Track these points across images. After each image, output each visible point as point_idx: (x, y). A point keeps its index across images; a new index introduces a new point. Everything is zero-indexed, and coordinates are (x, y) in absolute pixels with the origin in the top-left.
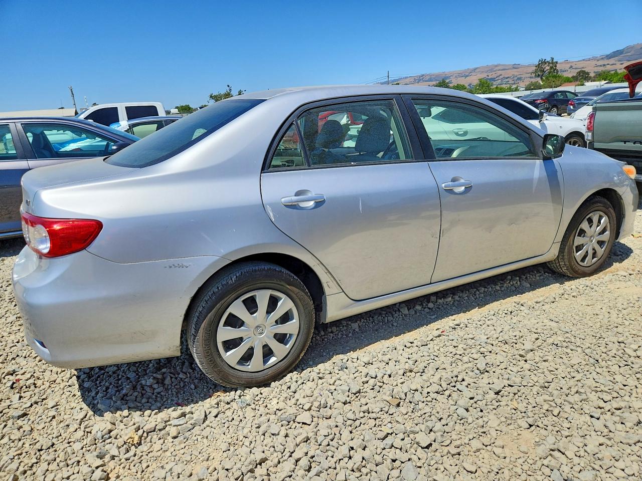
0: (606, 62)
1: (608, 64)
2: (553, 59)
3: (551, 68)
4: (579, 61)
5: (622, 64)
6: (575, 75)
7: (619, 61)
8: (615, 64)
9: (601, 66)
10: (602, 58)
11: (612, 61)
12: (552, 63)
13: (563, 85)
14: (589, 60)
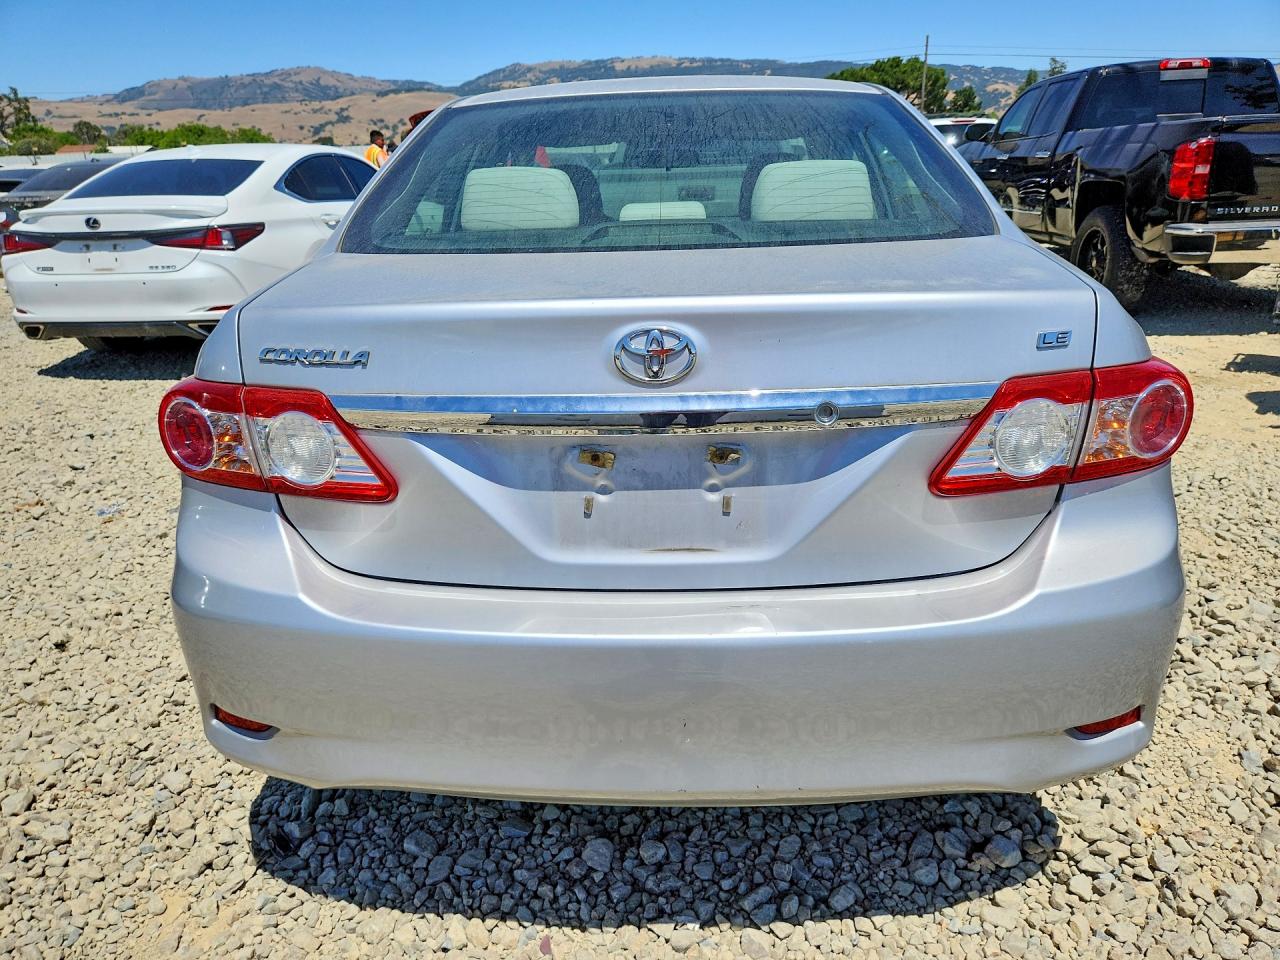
0: (118, 109)
1: (123, 113)
2: (15, 91)
3: (18, 111)
4: (61, 101)
5: (149, 115)
6: (71, 130)
7: (143, 109)
8: (137, 114)
9: (110, 115)
10: (108, 101)
11: (129, 107)
12: (17, 100)
13: (62, 149)
14: (82, 101)
